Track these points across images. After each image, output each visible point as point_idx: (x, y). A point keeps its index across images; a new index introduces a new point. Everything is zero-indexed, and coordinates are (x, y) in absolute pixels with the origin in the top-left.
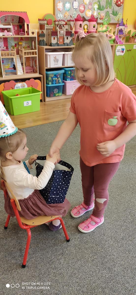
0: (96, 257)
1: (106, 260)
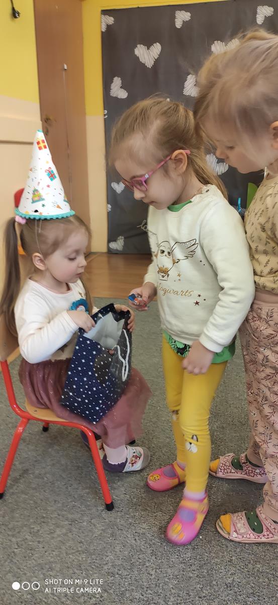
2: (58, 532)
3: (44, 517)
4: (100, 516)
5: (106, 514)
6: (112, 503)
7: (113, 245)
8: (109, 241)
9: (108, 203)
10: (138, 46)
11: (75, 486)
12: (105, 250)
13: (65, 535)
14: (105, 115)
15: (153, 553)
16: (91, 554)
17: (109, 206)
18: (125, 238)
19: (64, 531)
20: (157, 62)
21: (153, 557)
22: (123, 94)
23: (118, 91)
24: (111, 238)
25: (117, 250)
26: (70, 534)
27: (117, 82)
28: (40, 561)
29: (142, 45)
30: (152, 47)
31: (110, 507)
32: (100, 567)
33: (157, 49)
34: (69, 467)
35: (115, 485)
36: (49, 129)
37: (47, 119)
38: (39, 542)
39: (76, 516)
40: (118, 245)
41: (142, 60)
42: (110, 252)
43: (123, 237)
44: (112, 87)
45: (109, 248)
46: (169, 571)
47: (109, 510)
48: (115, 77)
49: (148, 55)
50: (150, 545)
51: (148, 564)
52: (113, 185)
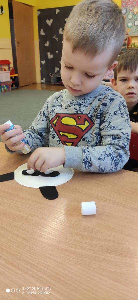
10: (47, 20)
17: (41, 68)
20: (52, 24)
23: (42, 33)
24: (42, 79)
25: (44, 82)
27: (42, 30)
30: (50, 20)
36: (19, 45)
41: (48, 24)
43: (45, 78)
45: (41, 82)
48: (41, 29)
52: (42, 62)
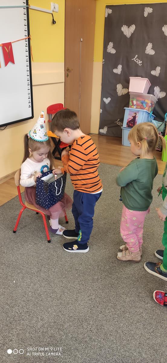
0: (46, 260)
1: (47, 266)
2: (30, 246)
3: (27, 241)
4: (45, 244)
5: (47, 244)
6: (50, 240)
7: (102, 131)
8: (100, 129)
9: (101, 109)
10: (124, 26)
11: (41, 233)
12: (97, 133)
13: (31, 247)
14: (103, 62)
15: (57, 257)
16: (37, 253)
17: (101, 110)
18: (108, 127)
19: (32, 246)
20: (132, 35)
21: (57, 258)
22: (113, 51)
23: (111, 50)
24: (101, 127)
25: (103, 133)
26: (33, 247)
27: (111, 44)
28: (21, 252)
29: (125, 26)
30: (131, 27)
31: (49, 242)
32: (39, 257)
33: (133, 28)
34: (41, 227)
35: (54, 236)
36: (69, 74)
37: (68, 70)
38: (22, 247)
39: (37, 242)
40: (104, 131)
41: (125, 33)
42: (100, 134)
43: (107, 127)
44: (108, 47)
45: (99, 132)
46: (60, 262)
47: (49, 243)
48: (110, 42)
49: (128, 31)
50: (57, 255)
51: (54, 259)
52: (105, 99)
